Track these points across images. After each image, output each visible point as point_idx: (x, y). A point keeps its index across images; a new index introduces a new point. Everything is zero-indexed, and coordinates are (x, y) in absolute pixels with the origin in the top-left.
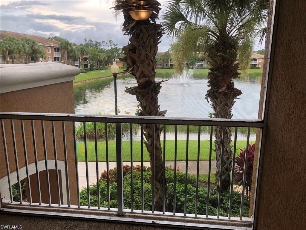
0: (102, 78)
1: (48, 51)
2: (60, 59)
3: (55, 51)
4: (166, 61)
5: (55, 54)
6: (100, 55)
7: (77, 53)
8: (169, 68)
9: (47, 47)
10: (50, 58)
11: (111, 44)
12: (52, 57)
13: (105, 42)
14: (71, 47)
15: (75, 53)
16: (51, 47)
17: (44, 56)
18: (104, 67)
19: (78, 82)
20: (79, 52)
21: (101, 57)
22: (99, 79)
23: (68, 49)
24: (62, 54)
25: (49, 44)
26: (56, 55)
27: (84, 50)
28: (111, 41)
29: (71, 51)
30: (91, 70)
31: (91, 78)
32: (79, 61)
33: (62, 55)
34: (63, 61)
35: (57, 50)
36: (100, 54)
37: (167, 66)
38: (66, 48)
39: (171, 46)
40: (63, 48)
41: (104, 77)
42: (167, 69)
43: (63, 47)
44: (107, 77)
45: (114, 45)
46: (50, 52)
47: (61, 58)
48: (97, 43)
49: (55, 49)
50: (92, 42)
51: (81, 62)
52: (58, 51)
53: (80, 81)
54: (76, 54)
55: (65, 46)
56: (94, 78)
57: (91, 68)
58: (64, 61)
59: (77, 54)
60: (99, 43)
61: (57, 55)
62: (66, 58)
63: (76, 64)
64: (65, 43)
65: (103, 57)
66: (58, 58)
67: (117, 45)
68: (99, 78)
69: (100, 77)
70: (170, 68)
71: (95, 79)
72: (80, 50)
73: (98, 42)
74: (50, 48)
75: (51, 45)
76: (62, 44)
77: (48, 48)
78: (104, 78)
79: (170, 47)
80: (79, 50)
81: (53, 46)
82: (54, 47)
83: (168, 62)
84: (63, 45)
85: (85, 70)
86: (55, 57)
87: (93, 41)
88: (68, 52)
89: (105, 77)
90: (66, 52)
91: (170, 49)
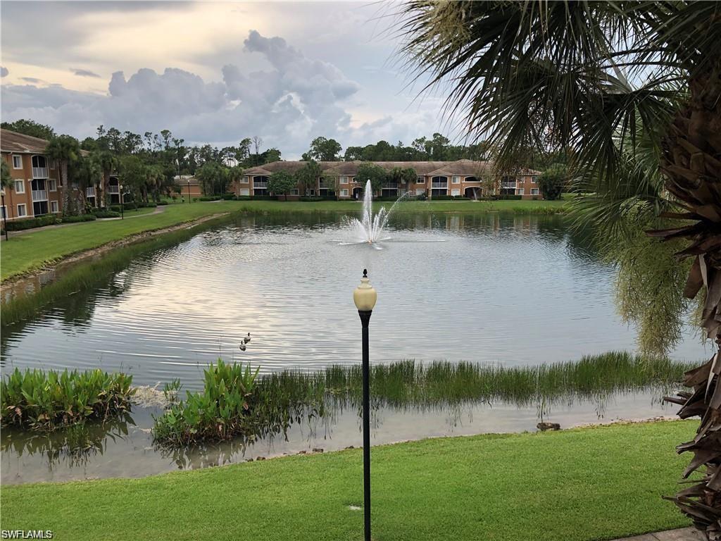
0: (159, 229)
1: (16, 166)
2: (46, 185)
3: (35, 165)
4: (310, 183)
5: (35, 171)
6: (149, 171)
7: (94, 169)
8: (318, 198)
9: (13, 156)
10: (20, 184)
11: (166, 139)
12: (26, 182)
13: (153, 136)
14: (77, 153)
15: (88, 169)
16: (24, 155)
17: (9, 182)
18: (158, 200)
19: (103, 245)
20: (99, 166)
21: (152, 176)
22: (152, 233)
23: (69, 159)
24: (52, 171)
25: (17, 146)
26: (35, 176)
27: (112, 161)
28: (168, 131)
29: (78, 164)
30: (127, 208)
31: (132, 233)
32: (98, 187)
33: (52, 174)
34: (56, 190)
35: (39, 161)
36: (148, 167)
37: (312, 193)
38: (63, 157)
39: (313, 144)
40: (57, 158)
41: (163, 226)
42: (315, 201)
43: (55, 154)
44: (173, 226)
45: (176, 141)
46: (21, 168)
47: (50, 181)
48: (131, 136)
49: (34, 159)
50: (119, 133)
51: (101, 191)
52: (42, 165)
53: (105, 241)
54: (92, 172)
55: (62, 152)
56: (140, 231)
57: (127, 203)
58: (58, 189)
59: (95, 172)
60: (138, 137)
61: (39, 174)
62: (65, 182)
63: (89, 194)
64: (62, 145)
65: (157, 176)
66: (41, 181)
67: (182, 141)
68: (153, 231)
69: (155, 228)
70: (321, 198)
71: (142, 233)
72: (101, 161)
73: (135, 135)
74: (21, 156)
75: (24, 149)
76: (53, 146)
77: (15, 158)
78: (166, 231)
79: (313, 148)
80: (97, 162)
81: (28, 151)
82: (32, 154)
83: (316, 185)
84: (56, 149)
85: (114, 209)
86: (35, 180)
87: (122, 133)
88: (68, 166)
89: (168, 227)
90: (64, 168)
91: (311, 151)
